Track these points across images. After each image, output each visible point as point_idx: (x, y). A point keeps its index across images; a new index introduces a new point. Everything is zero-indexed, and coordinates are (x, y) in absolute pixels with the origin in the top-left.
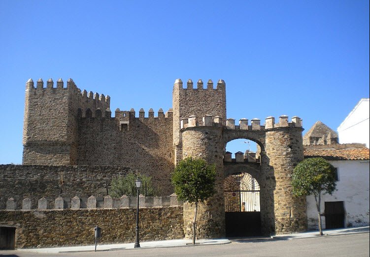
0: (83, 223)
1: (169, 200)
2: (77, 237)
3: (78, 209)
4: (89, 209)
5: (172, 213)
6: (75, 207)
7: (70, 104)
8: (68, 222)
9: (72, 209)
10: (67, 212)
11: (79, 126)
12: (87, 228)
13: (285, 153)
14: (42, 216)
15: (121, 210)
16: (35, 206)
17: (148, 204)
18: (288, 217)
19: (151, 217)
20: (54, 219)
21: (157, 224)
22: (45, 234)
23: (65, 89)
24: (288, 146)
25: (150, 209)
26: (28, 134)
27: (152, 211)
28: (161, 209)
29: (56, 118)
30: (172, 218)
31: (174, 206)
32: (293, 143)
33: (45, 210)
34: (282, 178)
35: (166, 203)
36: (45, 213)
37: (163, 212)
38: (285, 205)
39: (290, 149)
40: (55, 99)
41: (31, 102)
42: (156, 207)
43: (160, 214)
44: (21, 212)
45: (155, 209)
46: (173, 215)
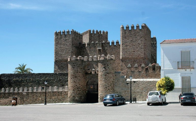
0: (37, 96)
1: (64, 88)
2: (35, 101)
3: (36, 91)
4: (39, 91)
5: (65, 93)
6: (35, 91)
7: (73, 41)
8: (33, 96)
9: (34, 91)
10: (32, 92)
11: (80, 51)
12: (38, 98)
13: (102, 70)
14: (25, 94)
15: (49, 92)
16: (23, 90)
17: (58, 90)
18: (102, 96)
19: (58, 94)
20: (28, 95)
21: (60, 97)
22: (26, 100)
23: (70, 35)
24: (103, 67)
25: (58, 92)
26: (55, 57)
27: (59, 92)
28: (61, 92)
29: (66, 49)
30: (65, 95)
31: (66, 91)
32: (105, 66)
33: (26, 92)
34: (101, 80)
35: (63, 89)
36: (26, 93)
37: (62, 93)
38: (101, 91)
39: (104, 69)
40: (66, 40)
41: (56, 42)
42: (60, 91)
43: (61, 93)
44: (19, 92)
45: (60, 92)
46: (66, 94)
